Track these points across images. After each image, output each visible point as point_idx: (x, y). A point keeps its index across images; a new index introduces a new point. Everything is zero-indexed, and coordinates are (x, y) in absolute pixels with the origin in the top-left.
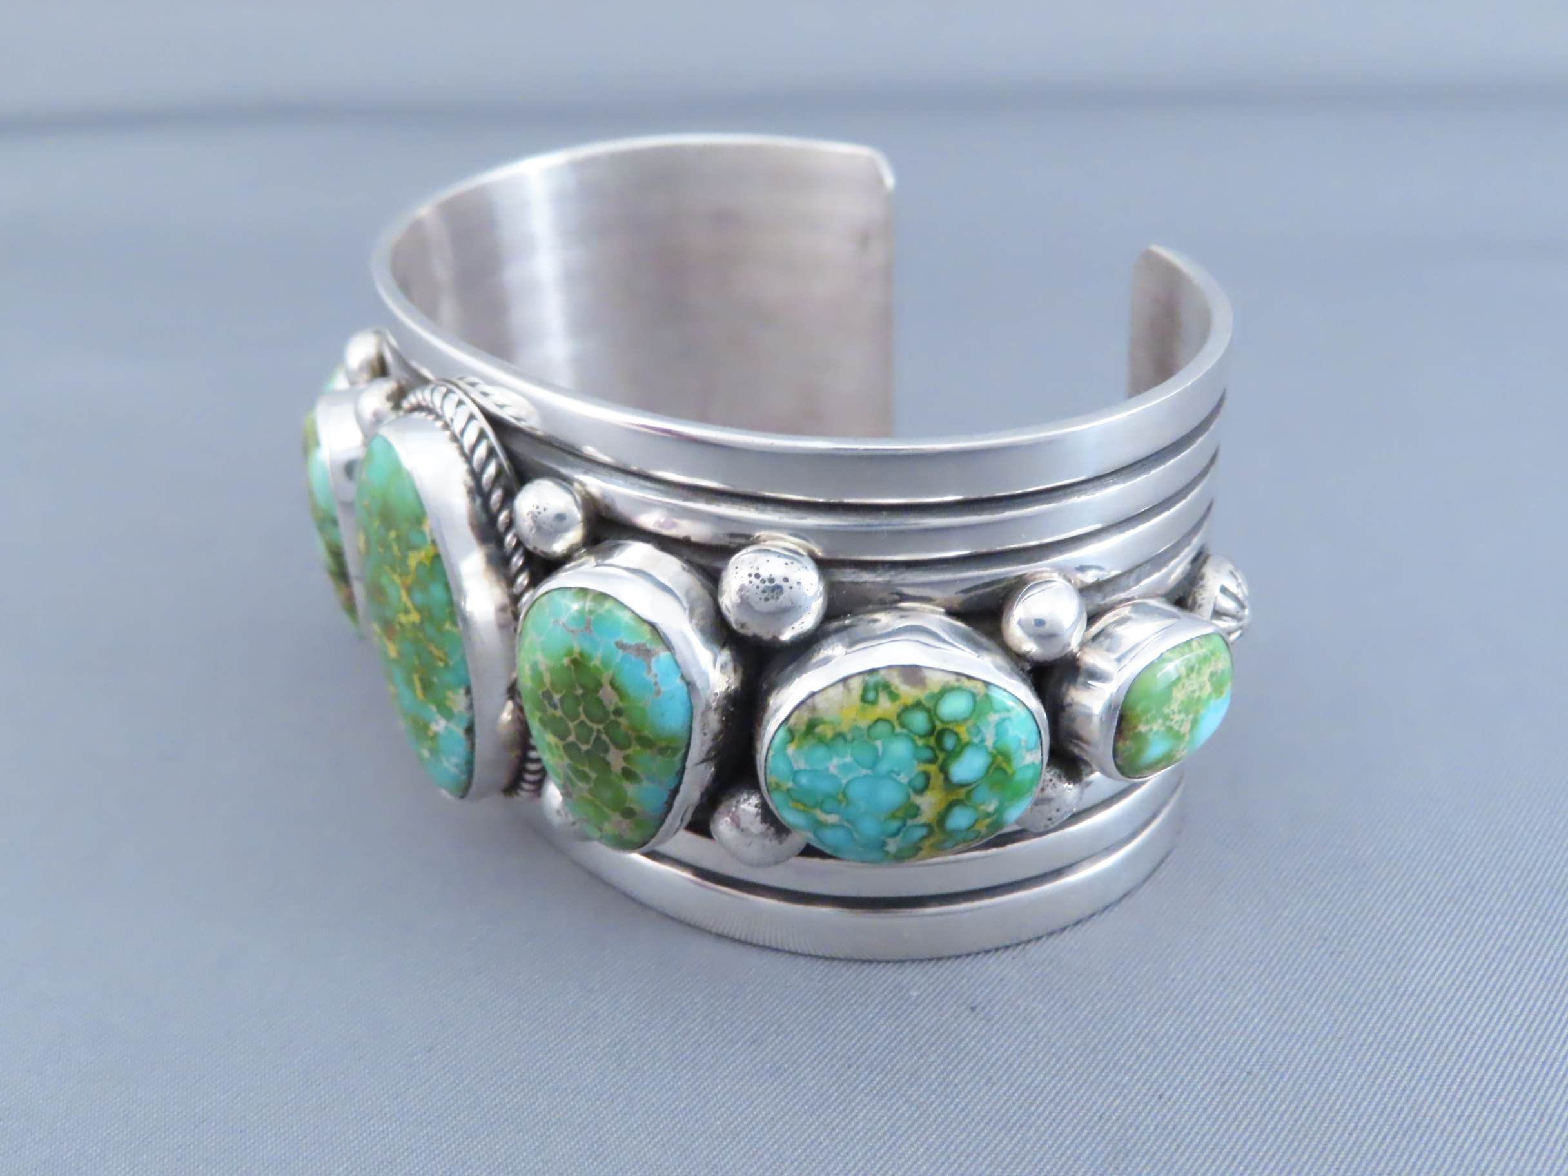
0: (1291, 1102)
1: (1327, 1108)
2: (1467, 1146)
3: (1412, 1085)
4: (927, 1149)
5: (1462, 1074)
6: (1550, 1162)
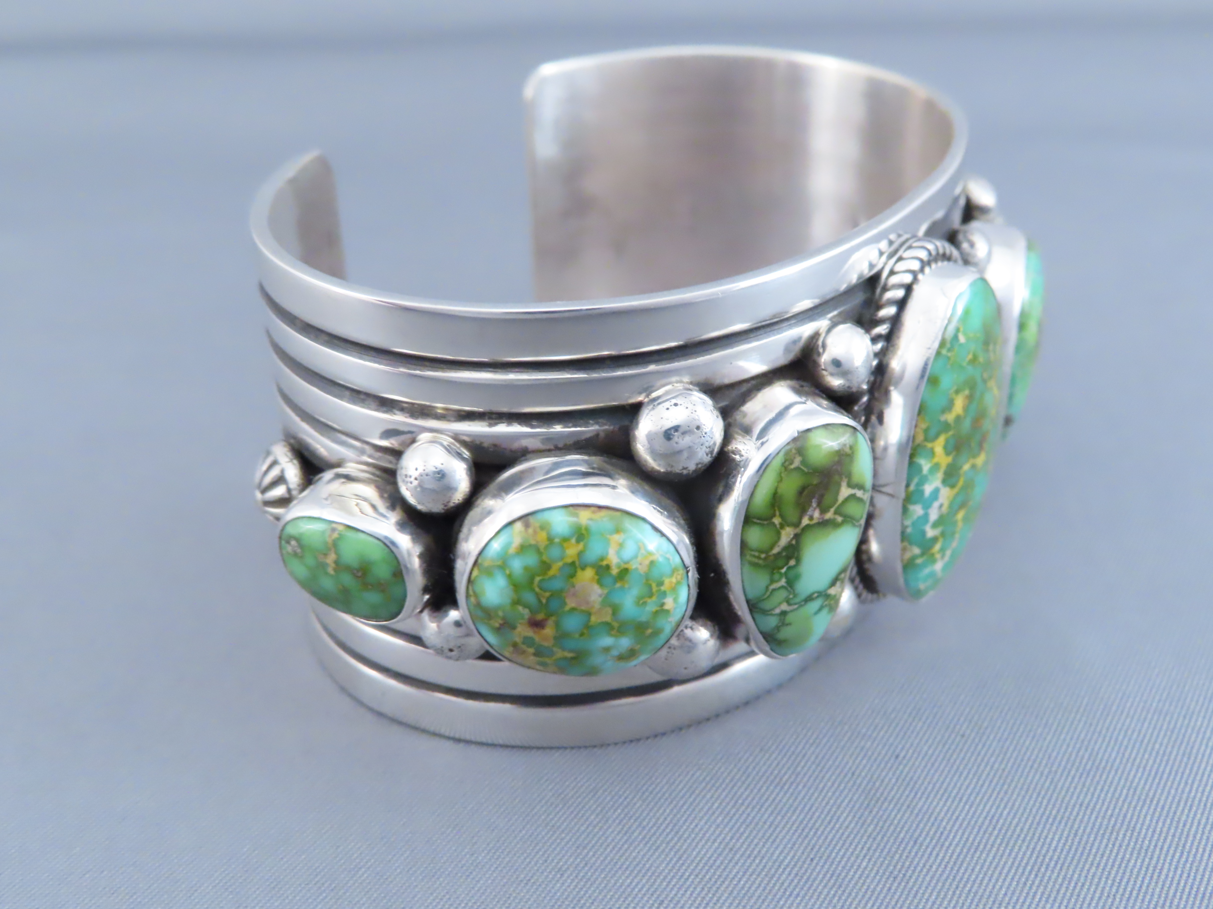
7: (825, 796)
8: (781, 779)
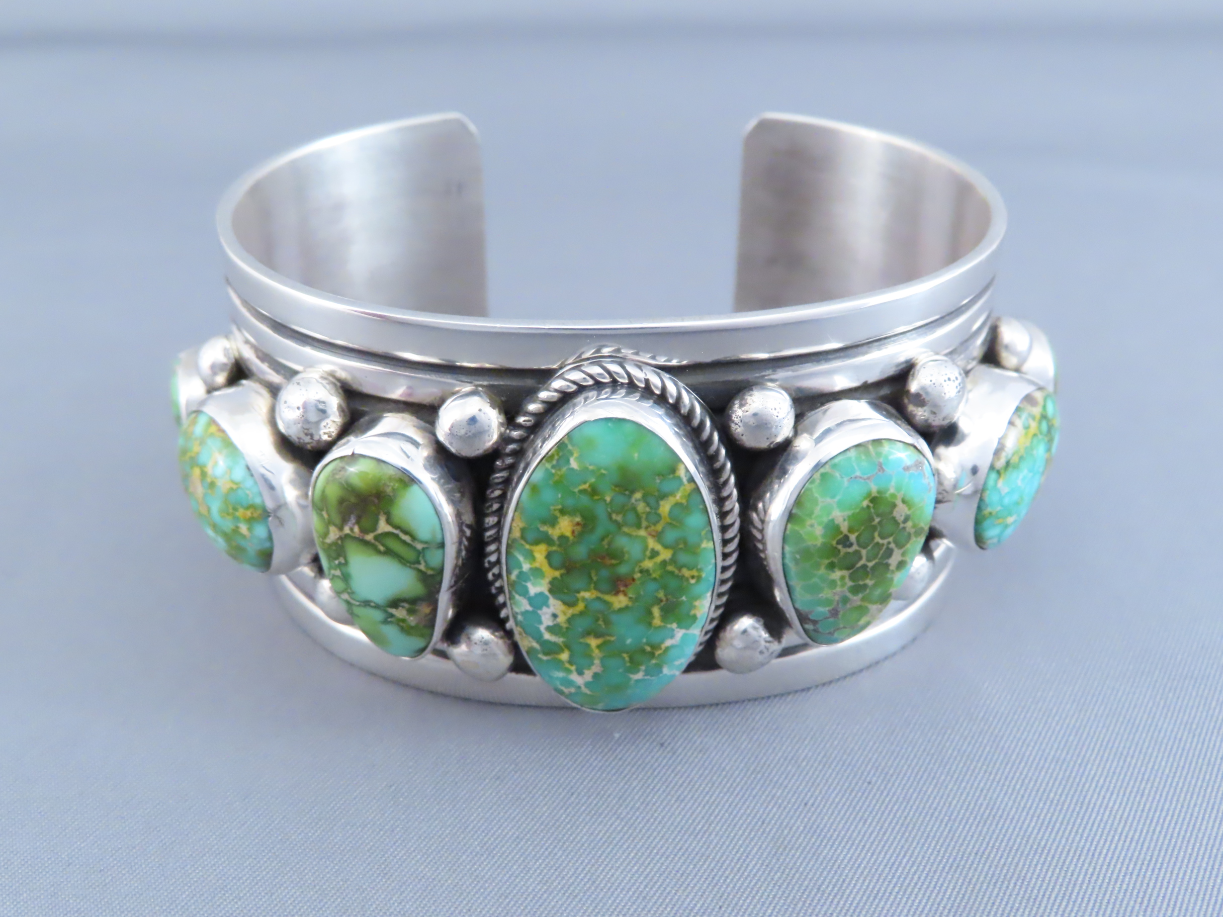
0: (902, 803)
1: (927, 806)
2: (1030, 829)
3: (987, 787)
4: (636, 854)
5: (1023, 776)
6: (1090, 838)
7: (736, 844)
8: (695, 829)
